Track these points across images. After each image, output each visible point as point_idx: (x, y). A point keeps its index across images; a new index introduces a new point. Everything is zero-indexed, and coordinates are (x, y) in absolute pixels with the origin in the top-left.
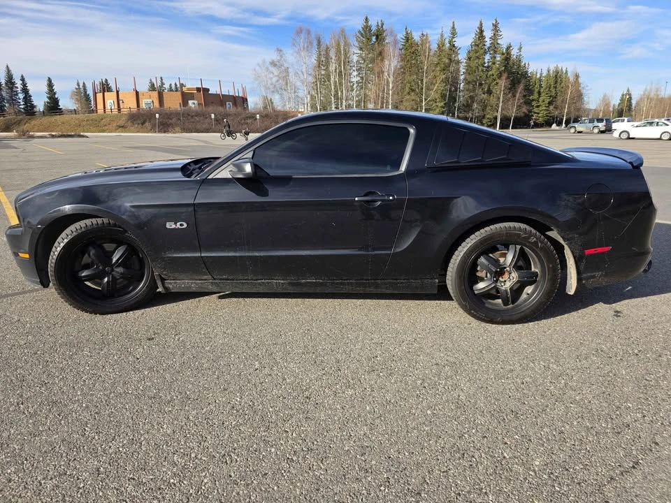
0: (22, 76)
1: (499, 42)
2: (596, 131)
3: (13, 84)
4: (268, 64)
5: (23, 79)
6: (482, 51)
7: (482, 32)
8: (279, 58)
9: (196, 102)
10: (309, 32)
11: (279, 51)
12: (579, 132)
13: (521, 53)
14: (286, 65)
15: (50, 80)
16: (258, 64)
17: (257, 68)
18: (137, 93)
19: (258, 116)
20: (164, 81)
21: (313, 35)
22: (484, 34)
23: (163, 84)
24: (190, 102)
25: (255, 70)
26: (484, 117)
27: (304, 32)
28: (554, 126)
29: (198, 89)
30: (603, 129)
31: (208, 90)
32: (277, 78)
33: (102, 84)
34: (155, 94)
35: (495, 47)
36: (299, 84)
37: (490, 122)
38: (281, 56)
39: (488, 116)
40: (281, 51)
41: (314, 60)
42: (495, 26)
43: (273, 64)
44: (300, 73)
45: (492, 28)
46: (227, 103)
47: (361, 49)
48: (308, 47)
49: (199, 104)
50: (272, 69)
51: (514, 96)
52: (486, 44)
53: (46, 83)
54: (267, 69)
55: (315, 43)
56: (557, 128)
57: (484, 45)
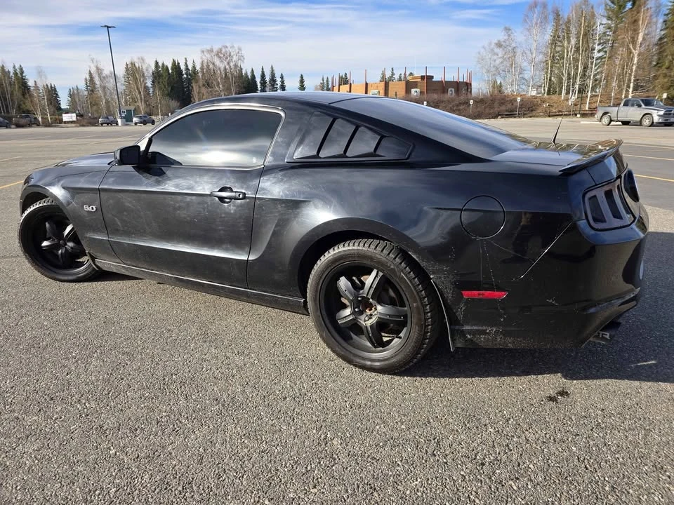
0: (282, 75)
3: (275, 81)
4: (493, 46)
5: (282, 77)
8: (506, 37)
9: (418, 90)
10: (545, 6)
11: (507, 29)
14: (514, 45)
15: (302, 77)
16: (484, 47)
17: (482, 50)
18: (367, 84)
19: (472, 101)
20: (394, 72)
21: (550, 8)
23: (393, 74)
24: (413, 91)
25: (479, 53)
27: (538, 7)
29: (422, 78)
31: (432, 77)
32: (501, 60)
33: (341, 78)
34: (383, 84)
36: (525, 64)
38: (509, 36)
40: (509, 30)
41: (548, 37)
43: (499, 45)
44: (528, 52)
46: (449, 90)
47: (609, 18)
48: (541, 22)
49: (421, 92)
50: (498, 50)
53: (299, 79)
54: (492, 50)
55: (551, 17)
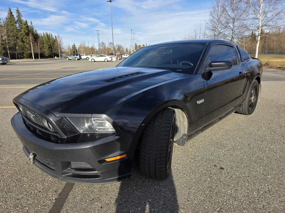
1: (22, 18)
2: (76, 59)
6: (14, 22)
7: (11, 13)
12: (70, 60)
13: (33, 25)
22: (13, 14)
26: (23, 53)
28: (56, 57)
30: (79, 58)
35: (20, 21)
37: (28, 55)
39: (25, 53)
42: (18, 11)
45: (16, 12)
51: (38, 44)
52: (15, 19)
56: (58, 58)
57: (14, 19)
